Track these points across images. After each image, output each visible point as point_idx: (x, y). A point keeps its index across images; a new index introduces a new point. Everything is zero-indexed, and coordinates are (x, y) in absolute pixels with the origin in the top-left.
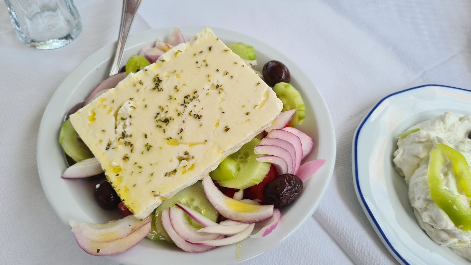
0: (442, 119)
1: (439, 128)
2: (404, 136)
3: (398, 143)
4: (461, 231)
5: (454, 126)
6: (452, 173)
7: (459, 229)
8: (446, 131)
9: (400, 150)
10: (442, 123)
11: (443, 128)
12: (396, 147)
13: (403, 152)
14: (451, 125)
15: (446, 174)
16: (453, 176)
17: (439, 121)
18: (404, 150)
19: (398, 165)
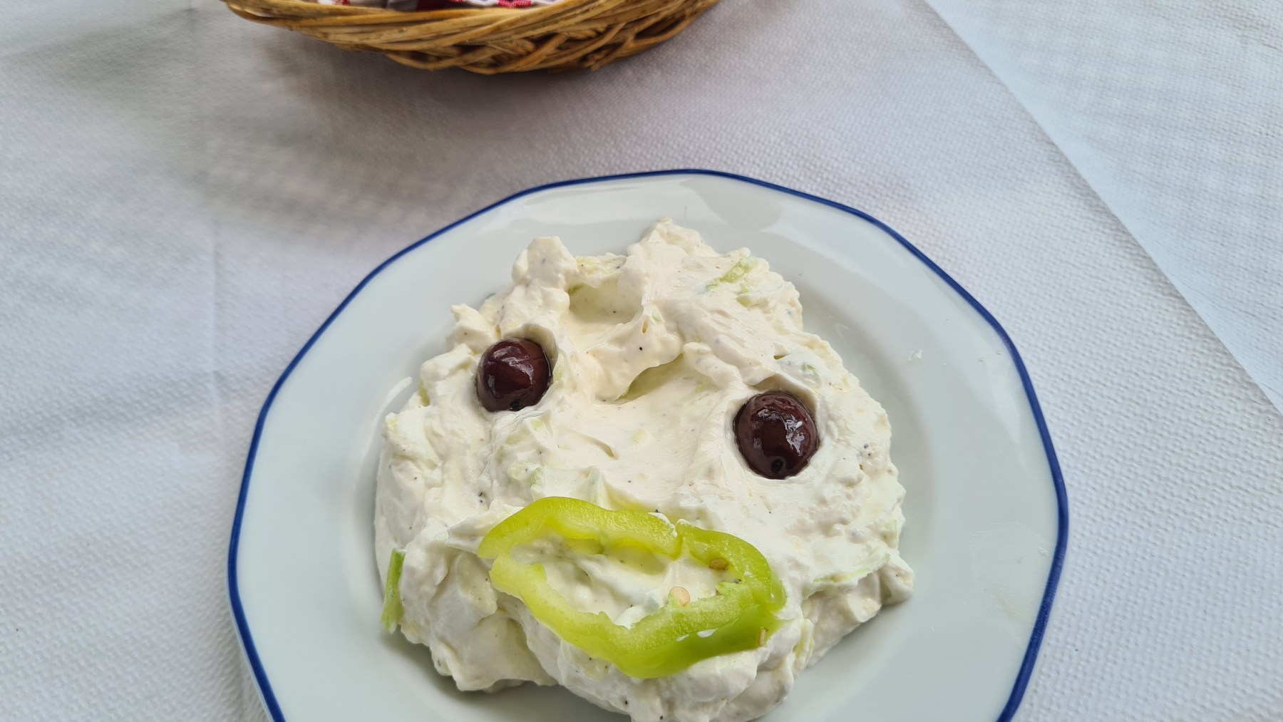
0: (398, 456)
1: (420, 481)
2: (398, 610)
3: (411, 637)
4: (773, 637)
5: (437, 435)
6: (590, 559)
7: (767, 642)
8: (440, 464)
9: (440, 653)
10: (411, 465)
11: (427, 472)
12: (420, 654)
13: (449, 646)
14: (431, 442)
15: (583, 577)
16: (598, 561)
17: (401, 470)
18: (442, 639)
19: (486, 685)
